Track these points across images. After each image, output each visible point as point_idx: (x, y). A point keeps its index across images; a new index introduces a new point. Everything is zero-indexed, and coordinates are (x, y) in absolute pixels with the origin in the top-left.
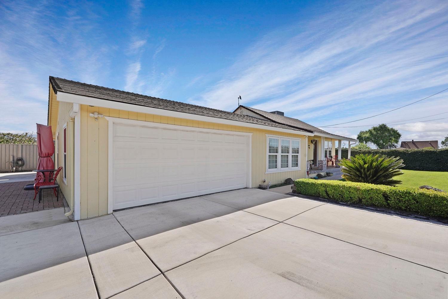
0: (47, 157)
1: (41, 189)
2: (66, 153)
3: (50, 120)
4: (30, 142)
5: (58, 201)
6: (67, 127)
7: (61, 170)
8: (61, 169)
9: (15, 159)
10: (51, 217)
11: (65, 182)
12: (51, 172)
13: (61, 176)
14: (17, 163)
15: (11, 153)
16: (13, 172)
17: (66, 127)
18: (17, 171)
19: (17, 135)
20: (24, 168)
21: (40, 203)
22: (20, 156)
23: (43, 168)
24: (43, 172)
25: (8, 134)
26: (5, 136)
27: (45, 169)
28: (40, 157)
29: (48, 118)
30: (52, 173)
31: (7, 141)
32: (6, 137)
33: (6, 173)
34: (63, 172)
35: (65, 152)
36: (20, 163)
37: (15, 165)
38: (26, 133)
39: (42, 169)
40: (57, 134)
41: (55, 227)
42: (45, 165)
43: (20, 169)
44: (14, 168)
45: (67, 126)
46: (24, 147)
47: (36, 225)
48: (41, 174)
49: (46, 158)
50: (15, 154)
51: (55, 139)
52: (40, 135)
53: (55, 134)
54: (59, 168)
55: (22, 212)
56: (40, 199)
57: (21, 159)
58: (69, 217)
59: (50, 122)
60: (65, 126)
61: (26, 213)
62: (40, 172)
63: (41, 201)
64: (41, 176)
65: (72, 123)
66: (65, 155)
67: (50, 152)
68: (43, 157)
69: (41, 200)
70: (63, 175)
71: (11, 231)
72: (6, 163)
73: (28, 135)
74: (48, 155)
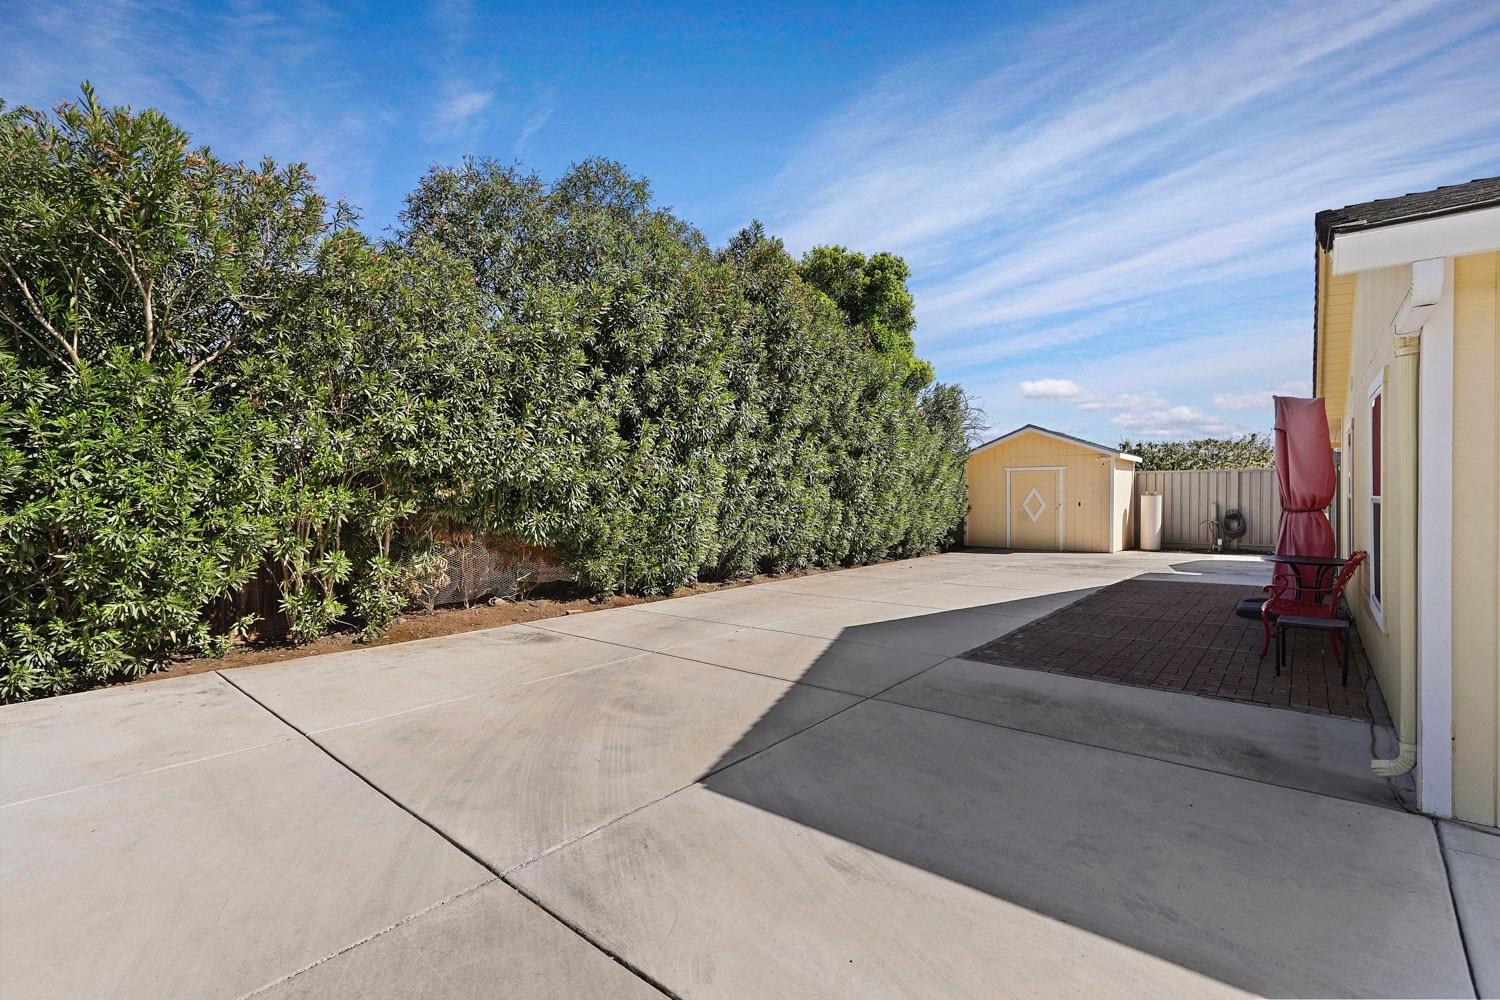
0: (1309, 511)
1: (1285, 627)
2: (1381, 499)
3: (1323, 379)
4: (1262, 463)
5: (1345, 683)
6: (1385, 391)
7: (1362, 562)
8: (1361, 559)
9: (1223, 514)
10: (1315, 748)
11: (1379, 616)
12: (1324, 568)
13: (1360, 585)
14: (1228, 527)
15: (1213, 498)
16: (1216, 552)
17: (1381, 391)
18: (1225, 550)
19: (1228, 443)
20: (1245, 542)
21: (1279, 674)
22: (1234, 505)
23: (1297, 550)
24: (1293, 565)
25: (1207, 442)
26: (1200, 447)
27: (1304, 553)
28: (1284, 509)
29: (1315, 373)
30: (1326, 570)
31: (1205, 462)
32: (1202, 451)
33: (1200, 552)
34: (1368, 572)
35: (1377, 491)
36: (1235, 525)
37: (1222, 532)
38: (1254, 435)
39: (1294, 554)
40: (1347, 426)
41: (1327, 805)
42: (1301, 541)
43: (1234, 543)
44: (1220, 542)
45: (1385, 382)
46: (1246, 478)
47: (1257, 763)
48: (1290, 570)
49: (1305, 515)
50: (1222, 502)
51: (1339, 445)
52: (1285, 434)
53: (1339, 427)
54: (1355, 554)
55: (1222, 692)
56: (1281, 662)
57: (1236, 516)
58: (1393, 779)
59: (1323, 386)
60: (1375, 386)
61: (1232, 700)
62: (1283, 565)
63: (1282, 668)
64: (1286, 580)
65: (1409, 361)
66: (1377, 507)
67: (1320, 493)
68: (1296, 511)
69: (1284, 665)
70: (1369, 584)
71: (1183, 754)
72: (1199, 524)
73: (1258, 442)
74: (1312, 506)
